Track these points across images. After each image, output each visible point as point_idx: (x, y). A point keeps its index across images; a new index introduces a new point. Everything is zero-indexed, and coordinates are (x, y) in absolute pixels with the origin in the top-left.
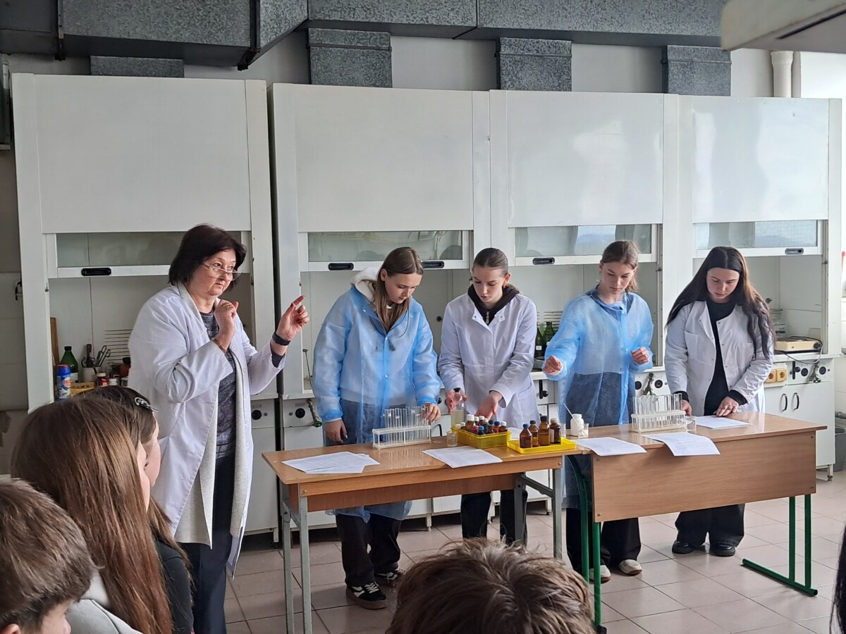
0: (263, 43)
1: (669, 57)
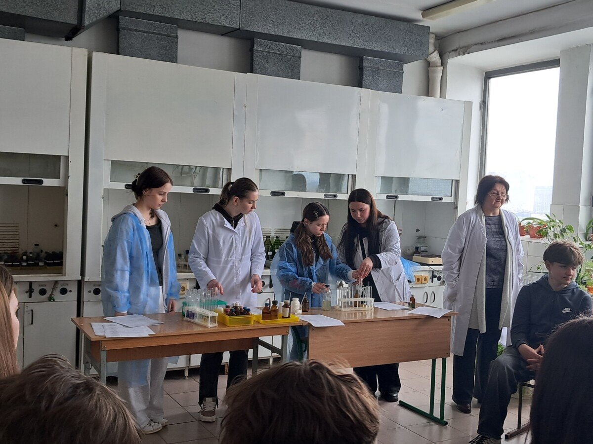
0: (87, 22)
1: (365, 65)
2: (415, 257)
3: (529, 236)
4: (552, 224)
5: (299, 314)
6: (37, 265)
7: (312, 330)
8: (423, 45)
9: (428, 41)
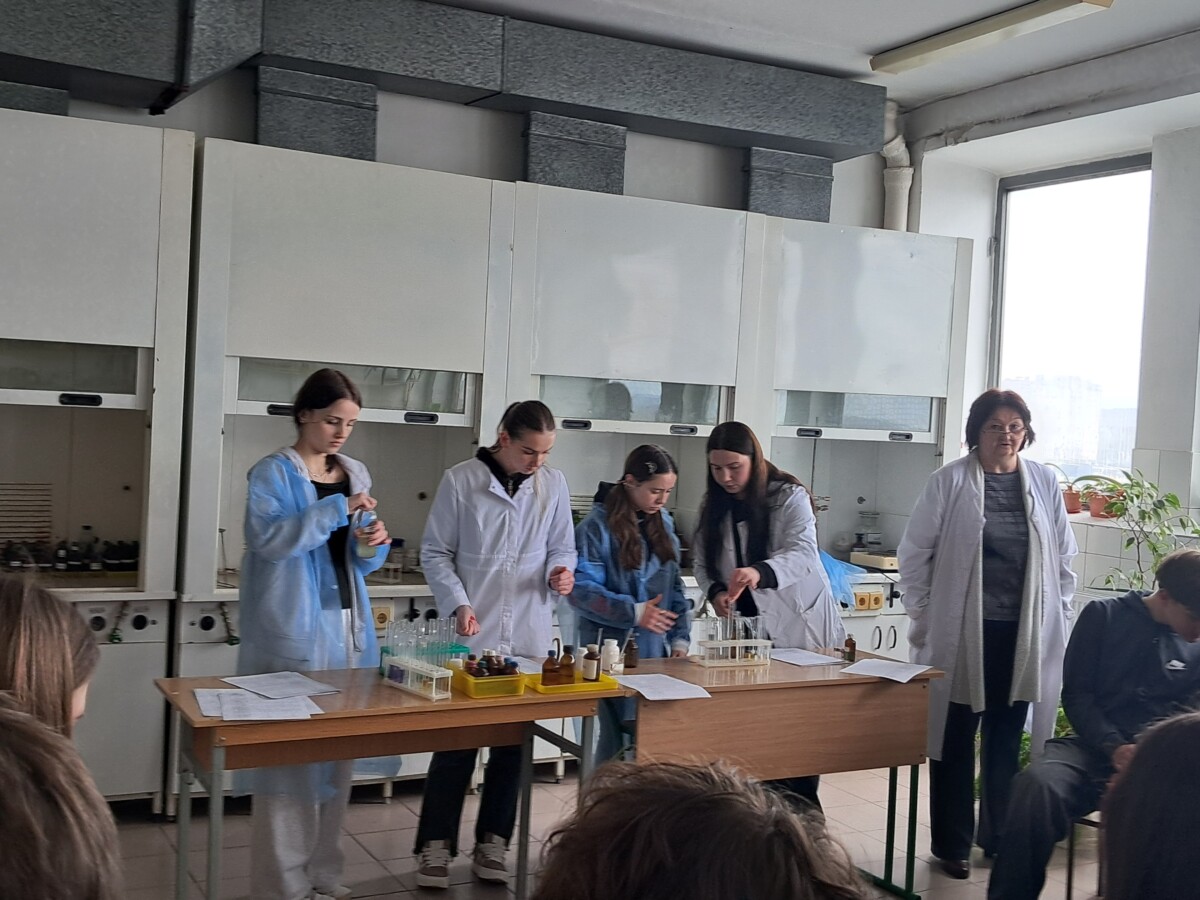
0: (193, 78)
1: (754, 164)
2: (856, 555)
3: (1087, 514)
4: (1136, 490)
5: (617, 673)
6: (86, 568)
7: (645, 706)
8: (874, 123)
9: (883, 116)
